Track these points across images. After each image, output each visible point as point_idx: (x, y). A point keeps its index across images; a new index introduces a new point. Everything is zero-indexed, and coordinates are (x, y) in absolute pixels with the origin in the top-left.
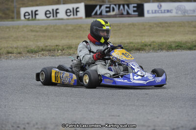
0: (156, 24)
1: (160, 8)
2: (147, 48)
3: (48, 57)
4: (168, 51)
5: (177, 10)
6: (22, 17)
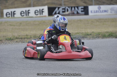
0: (96, 20)
1: (99, 9)
3: (20, 43)
4: (103, 39)
5: (111, 10)
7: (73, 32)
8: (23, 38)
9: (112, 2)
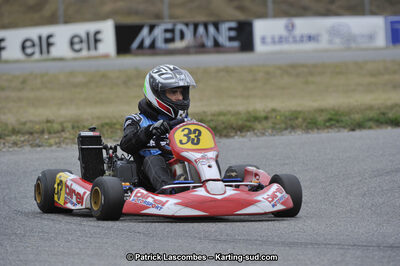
0: (279, 68)
1: (290, 31)
2: (258, 126)
3: (27, 148)
4: (307, 132)
7: (205, 109)
8: (37, 133)
9: (333, 7)
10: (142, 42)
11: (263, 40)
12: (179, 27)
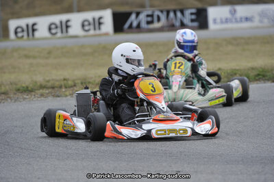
0: (225, 40)
1: (233, 15)
3: (50, 98)
5: (261, 16)
6: (12, 35)
10: (131, 24)
11: (215, 21)
12: (157, 13)
